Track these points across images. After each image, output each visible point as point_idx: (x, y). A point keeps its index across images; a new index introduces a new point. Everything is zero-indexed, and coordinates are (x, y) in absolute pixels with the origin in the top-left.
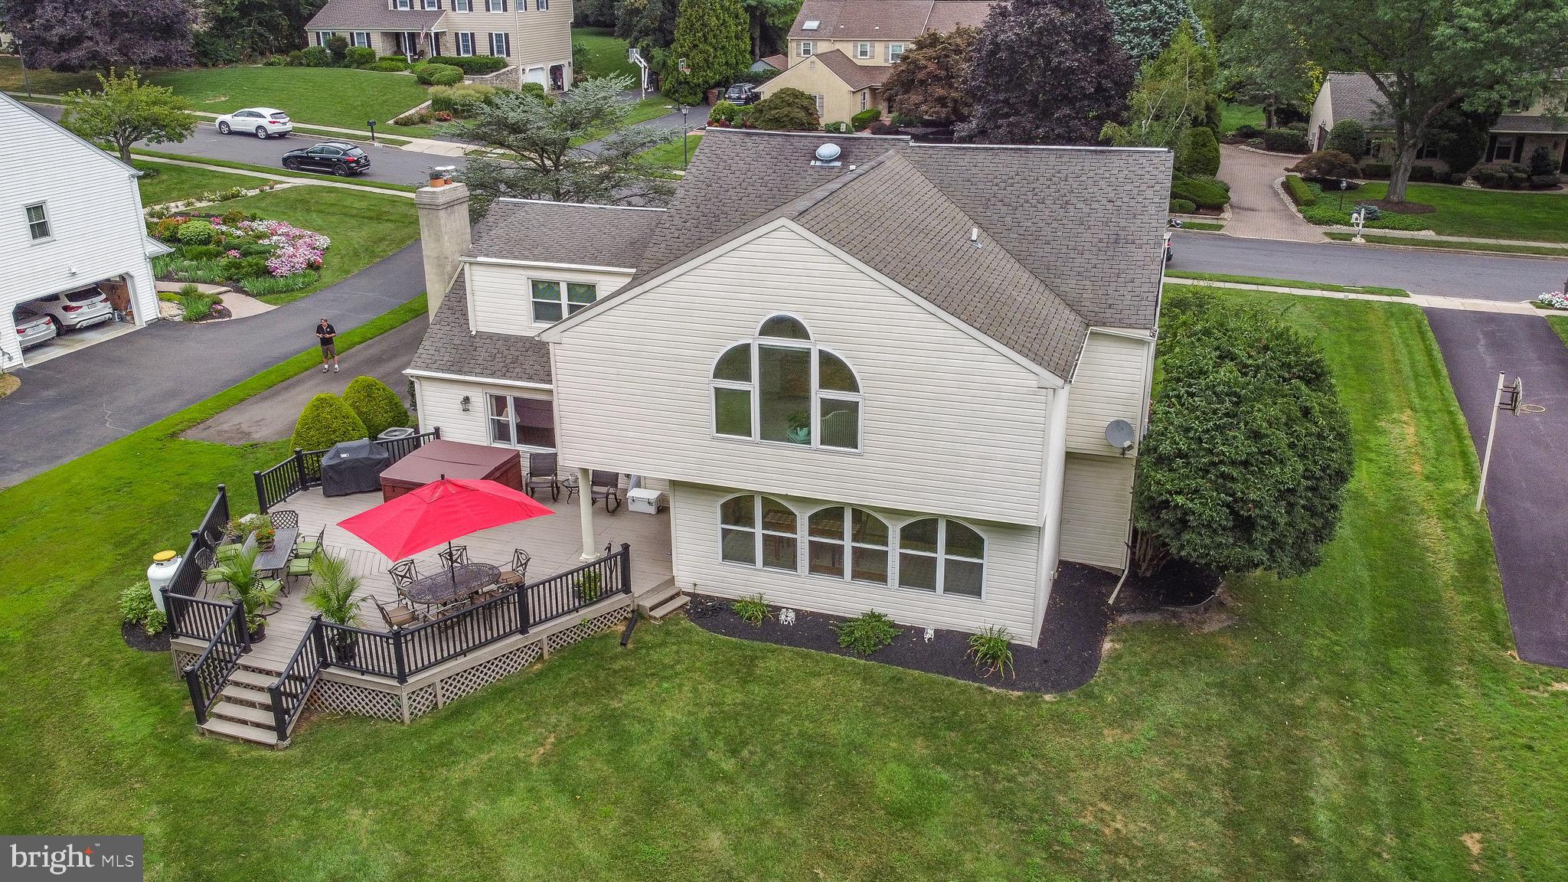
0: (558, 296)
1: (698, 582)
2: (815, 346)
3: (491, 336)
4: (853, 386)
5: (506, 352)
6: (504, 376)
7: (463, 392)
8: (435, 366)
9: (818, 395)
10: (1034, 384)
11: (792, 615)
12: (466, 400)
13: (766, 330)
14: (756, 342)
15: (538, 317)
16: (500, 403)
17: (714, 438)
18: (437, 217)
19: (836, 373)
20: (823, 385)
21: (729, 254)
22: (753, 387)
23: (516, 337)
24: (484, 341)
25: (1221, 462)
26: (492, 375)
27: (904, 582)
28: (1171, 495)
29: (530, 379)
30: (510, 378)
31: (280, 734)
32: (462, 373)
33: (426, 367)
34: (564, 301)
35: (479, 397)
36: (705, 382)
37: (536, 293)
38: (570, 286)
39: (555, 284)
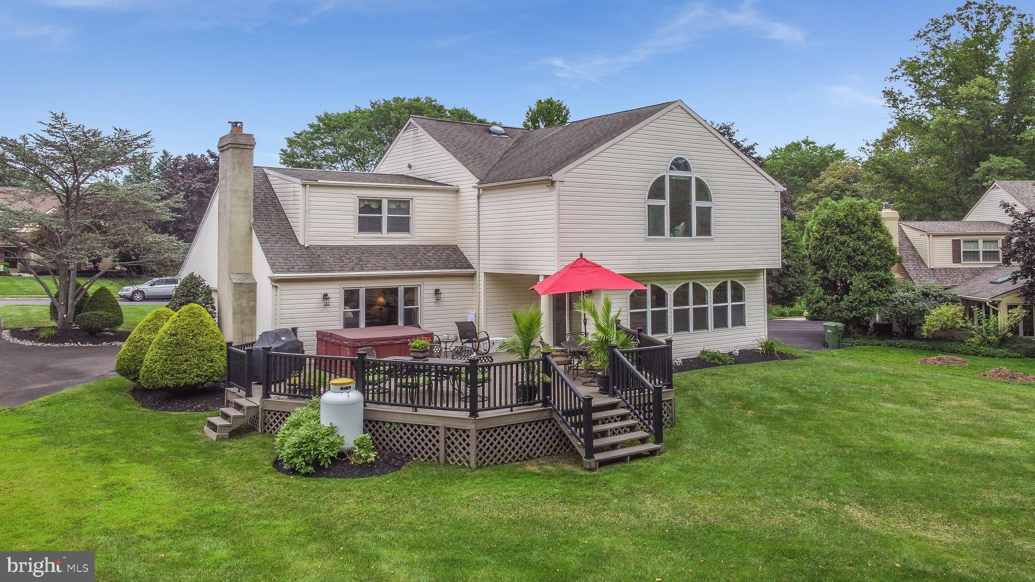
0: (379, 210)
2: (693, 175)
3: (322, 247)
4: (709, 197)
5: (347, 256)
6: (362, 270)
7: (319, 290)
9: (695, 204)
10: (773, 190)
11: (681, 362)
12: (325, 297)
13: (672, 167)
14: (668, 174)
15: (362, 228)
16: (351, 298)
17: (647, 240)
19: (703, 190)
20: (697, 198)
22: (666, 203)
23: (345, 246)
24: (322, 250)
26: (352, 270)
27: (715, 326)
29: (384, 269)
30: (369, 270)
31: (659, 439)
32: (327, 271)
33: (288, 271)
34: (385, 215)
35: (336, 292)
36: (641, 203)
37: (361, 210)
38: (391, 201)
39: (379, 202)
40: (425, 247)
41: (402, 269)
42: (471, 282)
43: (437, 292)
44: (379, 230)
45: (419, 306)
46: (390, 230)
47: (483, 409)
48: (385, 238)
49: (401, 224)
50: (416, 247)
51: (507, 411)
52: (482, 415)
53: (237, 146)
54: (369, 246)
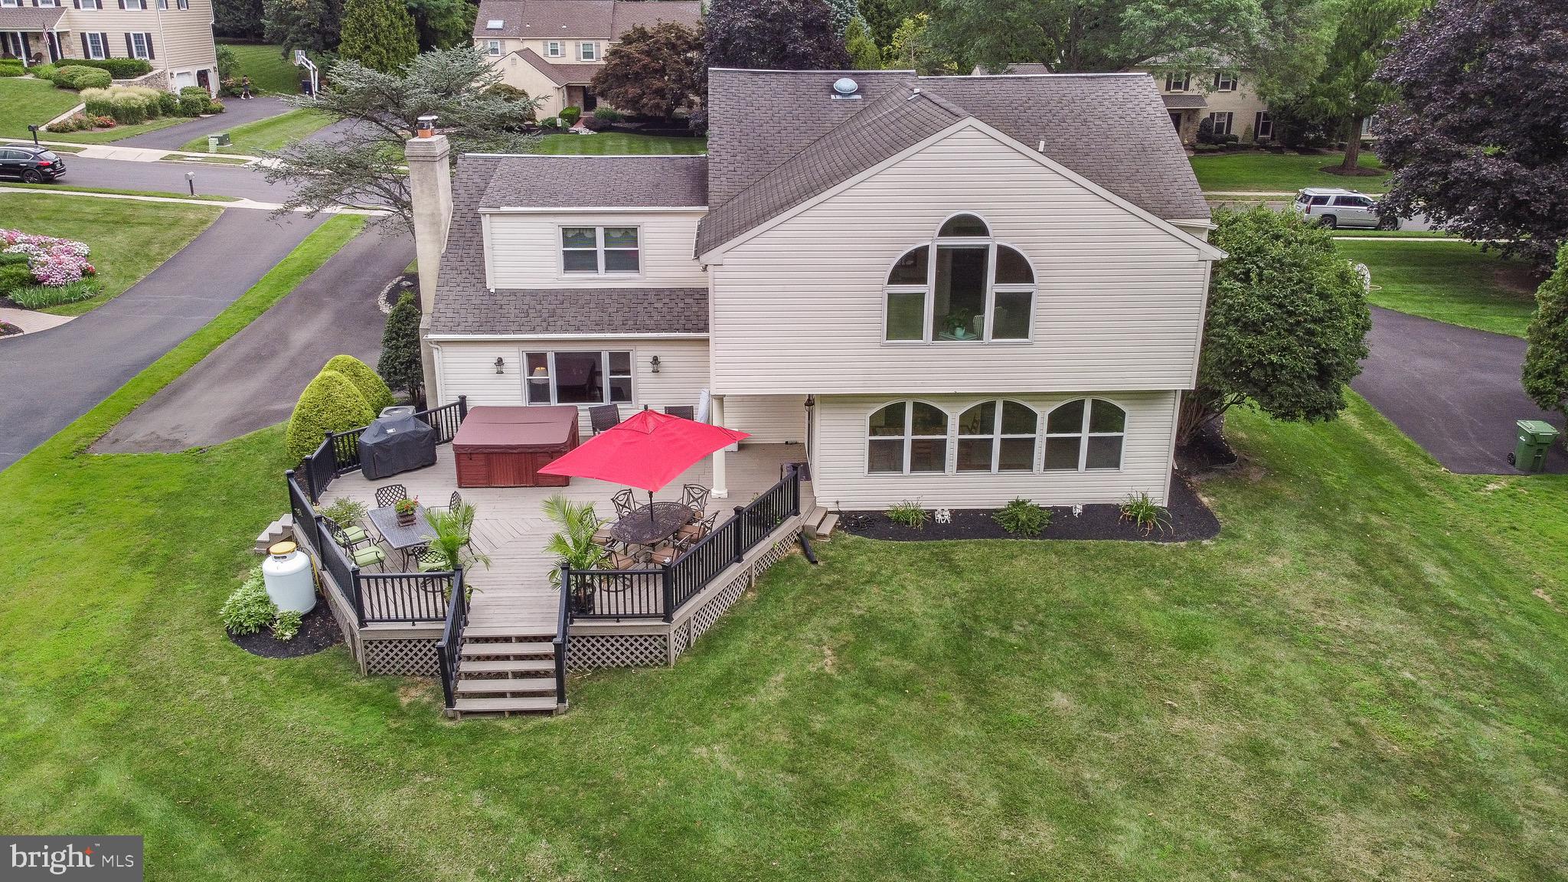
0: (593, 242)
1: (840, 499)
2: (992, 243)
3: (513, 293)
4: (1027, 276)
5: (539, 307)
6: (546, 330)
7: (492, 354)
8: (459, 328)
9: (993, 288)
10: (1195, 258)
11: (947, 514)
12: (500, 362)
13: (945, 231)
14: (934, 243)
15: (569, 267)
16: (536, 361)
17: (884, 345)
18: (432, 170)
19: (1014, 266)
20: (999, 279)
21: (912, 158)
22: (928, 290)
23: (544, 291)
24: (509, 298)
25: (1306, 320)
26: (533, 330)
27: (1050, 464)
28: (1264, 355)
29: (578, 330)
30: (555, 332)
31: (561, 697)
32: (499, 331)
33: (450, 331)
34: (601, 247)
35: (515, 360)
36: (879, 289)
37: (567, 242)
38: (608, 231)
39: (591, 230)
40: (658, 292)
41: (602, 331)
42: (704, 348)
43: (656, 361)
44: (594, 267)
45: (632, 376)
48: (602, 279)
49: (626, 260)
50: (645, 292)
51: (408, 626)
52: (371, 626)
53: (415, 159)
54: (577, 291)
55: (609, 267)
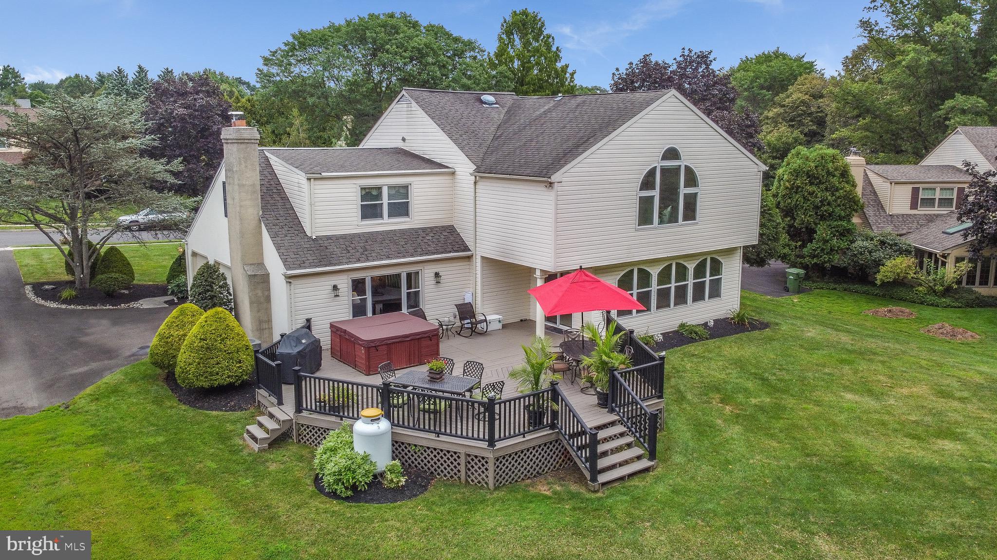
0: (380, 197)
2: (682, 163)
3: (329, 238)
4: (696, 183)
5: (353, 246)
6: (367, 260)
7: (327, 283)
8: (305, 265)
9: (683, 191)
10: (757, 170)
11: (662, 337)
12: (335, 288)
13: (664, 158)
14: (659, 164)
15: (364, 216)
16: (358, 286)
17: (637, 230)
19: (691, 177)
20: (685, 185)
22: (656, 193)
23: (349, 235)
24: (327, 242)
26: (359, 261)
27: (694, 299)
29: (388, 258)
31: (652, 455)
32: (335, 265)
33: (300, 267)
34: (385, 201)
35: (344, 283)
36: (633, 194)
37: (363, 199)
38: (390, 187)
39: (379, 189)
40: (424, 230)
41: (404, 257)
42: (468, 263)
43: (437, 275)
44: (381, 216)
45: (420, 289)
46: (390, 216)
47: (500, 439)
48: (386, 224)
49: (401, 209)
50: (416, 231)
51: (520, 439)
52: (499, 445)
53: (242, 141)
54: (371, 233)
55: (390, 215)
